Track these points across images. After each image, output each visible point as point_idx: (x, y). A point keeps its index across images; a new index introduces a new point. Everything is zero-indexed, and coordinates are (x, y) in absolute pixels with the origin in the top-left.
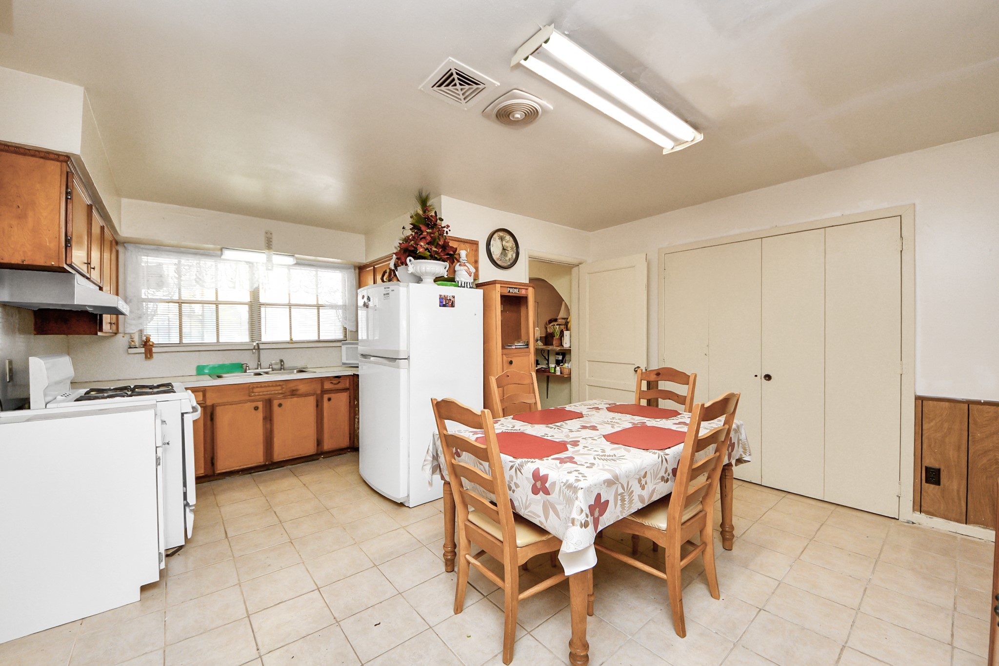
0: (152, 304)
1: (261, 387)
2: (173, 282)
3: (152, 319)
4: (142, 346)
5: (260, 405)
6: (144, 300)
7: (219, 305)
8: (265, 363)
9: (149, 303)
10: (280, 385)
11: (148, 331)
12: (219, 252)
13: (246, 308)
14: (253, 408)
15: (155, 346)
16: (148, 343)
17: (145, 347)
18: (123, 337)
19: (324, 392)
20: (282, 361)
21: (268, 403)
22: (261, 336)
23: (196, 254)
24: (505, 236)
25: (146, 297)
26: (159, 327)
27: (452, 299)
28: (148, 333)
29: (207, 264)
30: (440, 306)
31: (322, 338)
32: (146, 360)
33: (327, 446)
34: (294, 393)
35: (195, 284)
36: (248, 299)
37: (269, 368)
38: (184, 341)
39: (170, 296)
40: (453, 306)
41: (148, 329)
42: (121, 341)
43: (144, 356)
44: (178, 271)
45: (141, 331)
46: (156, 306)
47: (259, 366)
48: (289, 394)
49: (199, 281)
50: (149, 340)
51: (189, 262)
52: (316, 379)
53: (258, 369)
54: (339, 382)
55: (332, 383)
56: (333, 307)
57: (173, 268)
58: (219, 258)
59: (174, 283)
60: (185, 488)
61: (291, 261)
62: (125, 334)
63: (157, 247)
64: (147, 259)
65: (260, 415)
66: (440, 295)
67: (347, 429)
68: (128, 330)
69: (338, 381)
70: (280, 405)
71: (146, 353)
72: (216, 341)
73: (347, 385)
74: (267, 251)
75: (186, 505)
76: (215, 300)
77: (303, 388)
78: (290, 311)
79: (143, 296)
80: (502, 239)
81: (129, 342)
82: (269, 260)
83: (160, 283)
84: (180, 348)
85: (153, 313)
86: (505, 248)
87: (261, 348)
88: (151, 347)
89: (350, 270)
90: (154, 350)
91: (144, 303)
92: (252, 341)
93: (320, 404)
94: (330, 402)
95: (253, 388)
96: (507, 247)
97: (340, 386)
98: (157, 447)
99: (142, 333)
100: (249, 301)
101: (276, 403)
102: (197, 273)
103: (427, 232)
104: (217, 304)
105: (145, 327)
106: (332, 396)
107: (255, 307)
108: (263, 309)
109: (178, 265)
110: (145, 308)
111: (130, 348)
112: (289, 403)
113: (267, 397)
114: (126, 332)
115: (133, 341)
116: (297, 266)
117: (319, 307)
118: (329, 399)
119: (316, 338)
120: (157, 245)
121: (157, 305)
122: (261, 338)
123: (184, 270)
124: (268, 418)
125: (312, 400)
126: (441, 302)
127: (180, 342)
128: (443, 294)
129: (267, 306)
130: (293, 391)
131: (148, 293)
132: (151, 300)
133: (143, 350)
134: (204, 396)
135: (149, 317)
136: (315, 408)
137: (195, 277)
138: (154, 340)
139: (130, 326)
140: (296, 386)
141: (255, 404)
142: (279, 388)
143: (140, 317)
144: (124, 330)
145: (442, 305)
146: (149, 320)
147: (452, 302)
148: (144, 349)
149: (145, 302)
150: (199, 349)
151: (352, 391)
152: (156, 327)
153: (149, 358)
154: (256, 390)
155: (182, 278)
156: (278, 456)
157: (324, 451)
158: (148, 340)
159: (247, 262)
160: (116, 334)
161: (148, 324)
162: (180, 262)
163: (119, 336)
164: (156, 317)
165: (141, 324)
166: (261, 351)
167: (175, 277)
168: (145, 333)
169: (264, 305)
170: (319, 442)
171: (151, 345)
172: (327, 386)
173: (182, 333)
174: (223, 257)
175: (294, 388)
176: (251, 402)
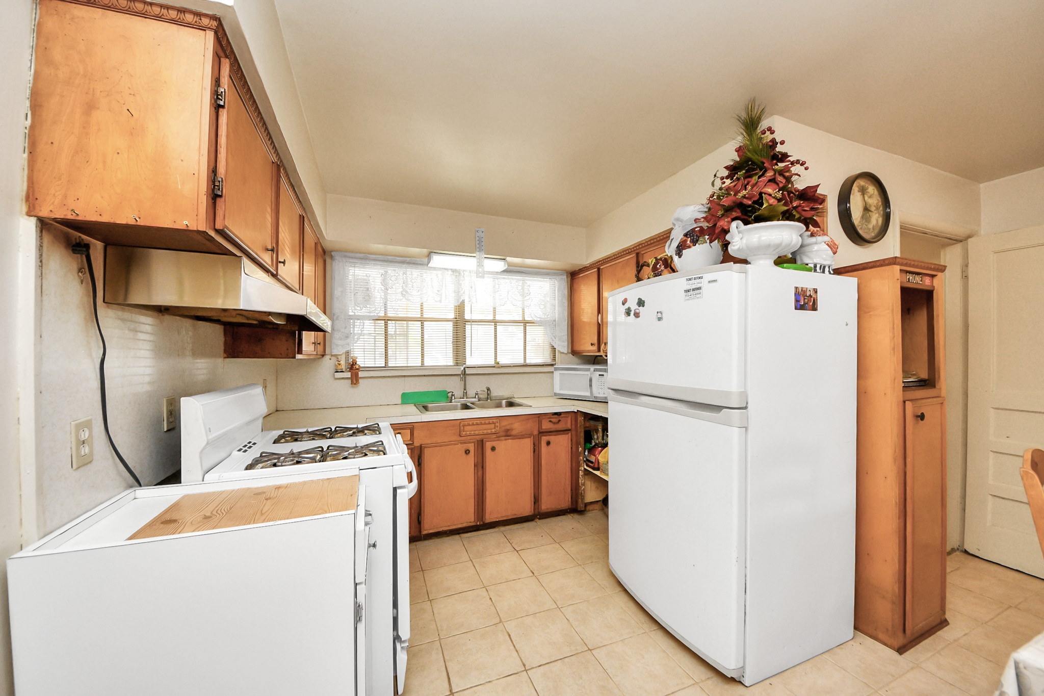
0: (359, 321)
1: (473, 424)
2: (379, 297)
3: (358, 339)
4: (348, 370)
5: (471, 447)
6: (351, 317)
7: (425, 323)
8: (471, 392)
9: (356, 321)
10: (493, 423)
11: (355, 353)
12: (426, 260)
13: (451, 324)
14: (464, 452)
15: (361, 369)
16: (354, 367)
17: (351, 371)
18: (330, 359)
19: (542, 433)
20: (488, 389)
21: (481, 444)
22: (465, 359)
23: (403, 262)
24: (867, 185)
25: (353, 314)
26: (365, 347)
27: (814, 296)
28: (355, 355)
29: (414, 273)
30: (796, 309)
31: (528, 362)
32: (353, 387)
33: (545, 506)
34: (507, 434)
35: (402, 298)
36: (452, 316)
37: (475, 398)
38: (391, 364)
39: (377, 312)
40: (814, 308)
41: (355, 350)
42: (328, 364)
43: (350, 381)
44: (384, 283)
45: (348, 353)
46: (362, 324)
47: (465, 395)
48: (503, 434)
49: (405, 293)
50: (356, 364)
51: (396, 273)
52: (534, 415)
53: (463, 398)
54: (559, 421)
55: (550, 421)
56: (540, 323)
57: (379, 280)
58: (426, 267)
59: (381, 297)
60: (395, 611)
61: (500, 266)
62: (332, 355)
63: (365, 257)
64: (354, 270)
65: (471, 459)
66: (796, 288)
67: (568, 483)
68: (335, 352)
69: (558, 419)
70: (493, 449)
71: (351, 378)
72: (420, 365)
73: (569, 426)
74: (478, 253)
75: (397, 638)
76: (419, 316)
77: (517, 427)
78: (496, 329)
79: (351, 313)
80: (863, 191)
81: (336, 365)
82: (480, 265)
83: (368, 298)
84: (386, 373)
85: (360, 332)
86: (868, 206)
87: (467, 373)
88: (357, 370)
89: (562, 277)
90: (361, 374)
91: (352, 321)
92: (457, 364)
93: (537, 448)
94: (549, 447)
95: (464, 426)
96: (870, 206)
97: (560, 426)
98: (356, 585)
99: (348, 355)
100: (453, 317)
101: (488, 445)
102: (404, 285)
103: (773, 170)
104: (422, 321)
105: (352, 348)
106: (551, 438)
107: (460, 324)
108: (468, 327)
109: (385, 276)
110: (352, 326)
111: (337, 372)
112: (503, 446)
113: (478, 438)
114: (333, 354)
115: (339, 364)
116: (505, 273)
117: (525, 323)
118: (548, 443)
119: (521, 361)
120: (364, 253)
121: (364, 323)
122: (465, 361)
123: (391, 282)
124: (480, 466)
125: (528, 443)
126: (797, 301)
127: (385, 365)
128: (800, 286)
129: (473, 323)
130: (508, 430)
131: (355, 309)
132: (359, 318)
133: (348, 375)
134: (412, 434)
135: (356, 337)
136: (532, 454)
137: (401, 290)
138: (360, 362)
139: (337, 347)
140: (512, 424)
141: (466, 446)
142: (493, 426)
143: (347, 337)
144: (331, 352)
145: (799, 307)
146: (356, 339)
147: (814, 300)
148: (350, 373)
149: (352, 319)
150: (404, 374)
151: (574, 433)
152: (363, 347)
153: (355, 384)
154: (467, 428)
155: (388, 292)
156: (489, 518)
157: (541, 512)
158: (354, 363)
159: (454, 271)
160: (323, 356)
161: (355, 345)
162: (386, 272)
163: (327, 358)
164: (362, 337)
165: (348, 344)
166: (467, 377)
167: (382, 290)
168: (352, 355)
169: (469, 322)
170: (536, 500)
171: (358, 369)
172: (546, 425)
173: (387, 355)
174: (431, 265)
175: (508, 427)
176: (461, 443)
